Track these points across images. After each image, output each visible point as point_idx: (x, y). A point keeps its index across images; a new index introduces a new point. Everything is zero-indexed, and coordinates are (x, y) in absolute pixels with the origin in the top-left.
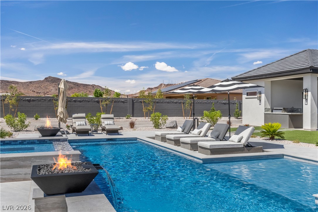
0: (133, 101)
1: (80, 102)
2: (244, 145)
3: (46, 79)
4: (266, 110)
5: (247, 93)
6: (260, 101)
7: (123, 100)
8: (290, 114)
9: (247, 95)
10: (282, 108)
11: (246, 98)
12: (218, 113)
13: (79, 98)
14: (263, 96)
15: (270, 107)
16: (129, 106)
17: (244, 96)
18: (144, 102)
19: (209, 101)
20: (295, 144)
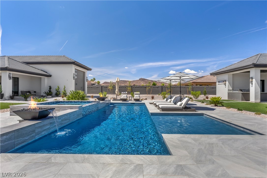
0: (162, 87)
1: (138, 87)
2: (183, 108)
3: (140, 79)
4: (229, 90)
5: (219, 81)
6: (226, 85)
7: (157, 87)
8: (242, 92)
9: (219, 83)
10: (238, 89)
11: (218, 84)
12: (199, 92)
13: (138, 86)
14: (227, 82)
15: (232, 89)
16: (160, 89)
17: (217, 83)
18: (167, 87)
19: (201, 87)
20: (227, 109)
